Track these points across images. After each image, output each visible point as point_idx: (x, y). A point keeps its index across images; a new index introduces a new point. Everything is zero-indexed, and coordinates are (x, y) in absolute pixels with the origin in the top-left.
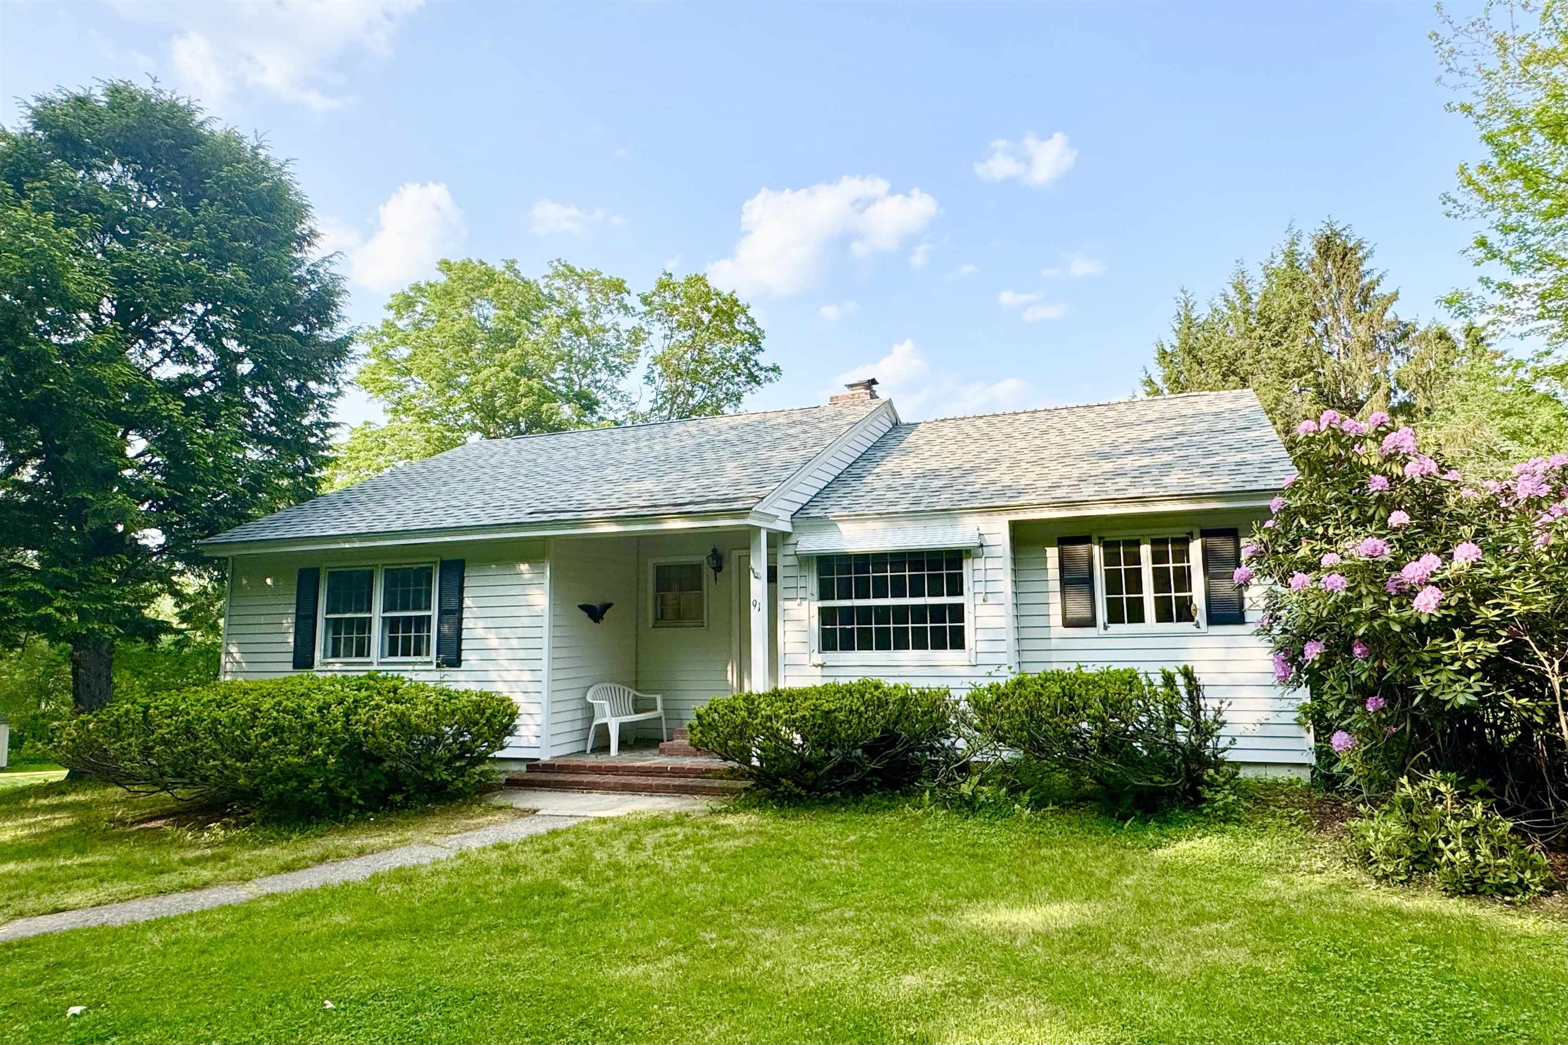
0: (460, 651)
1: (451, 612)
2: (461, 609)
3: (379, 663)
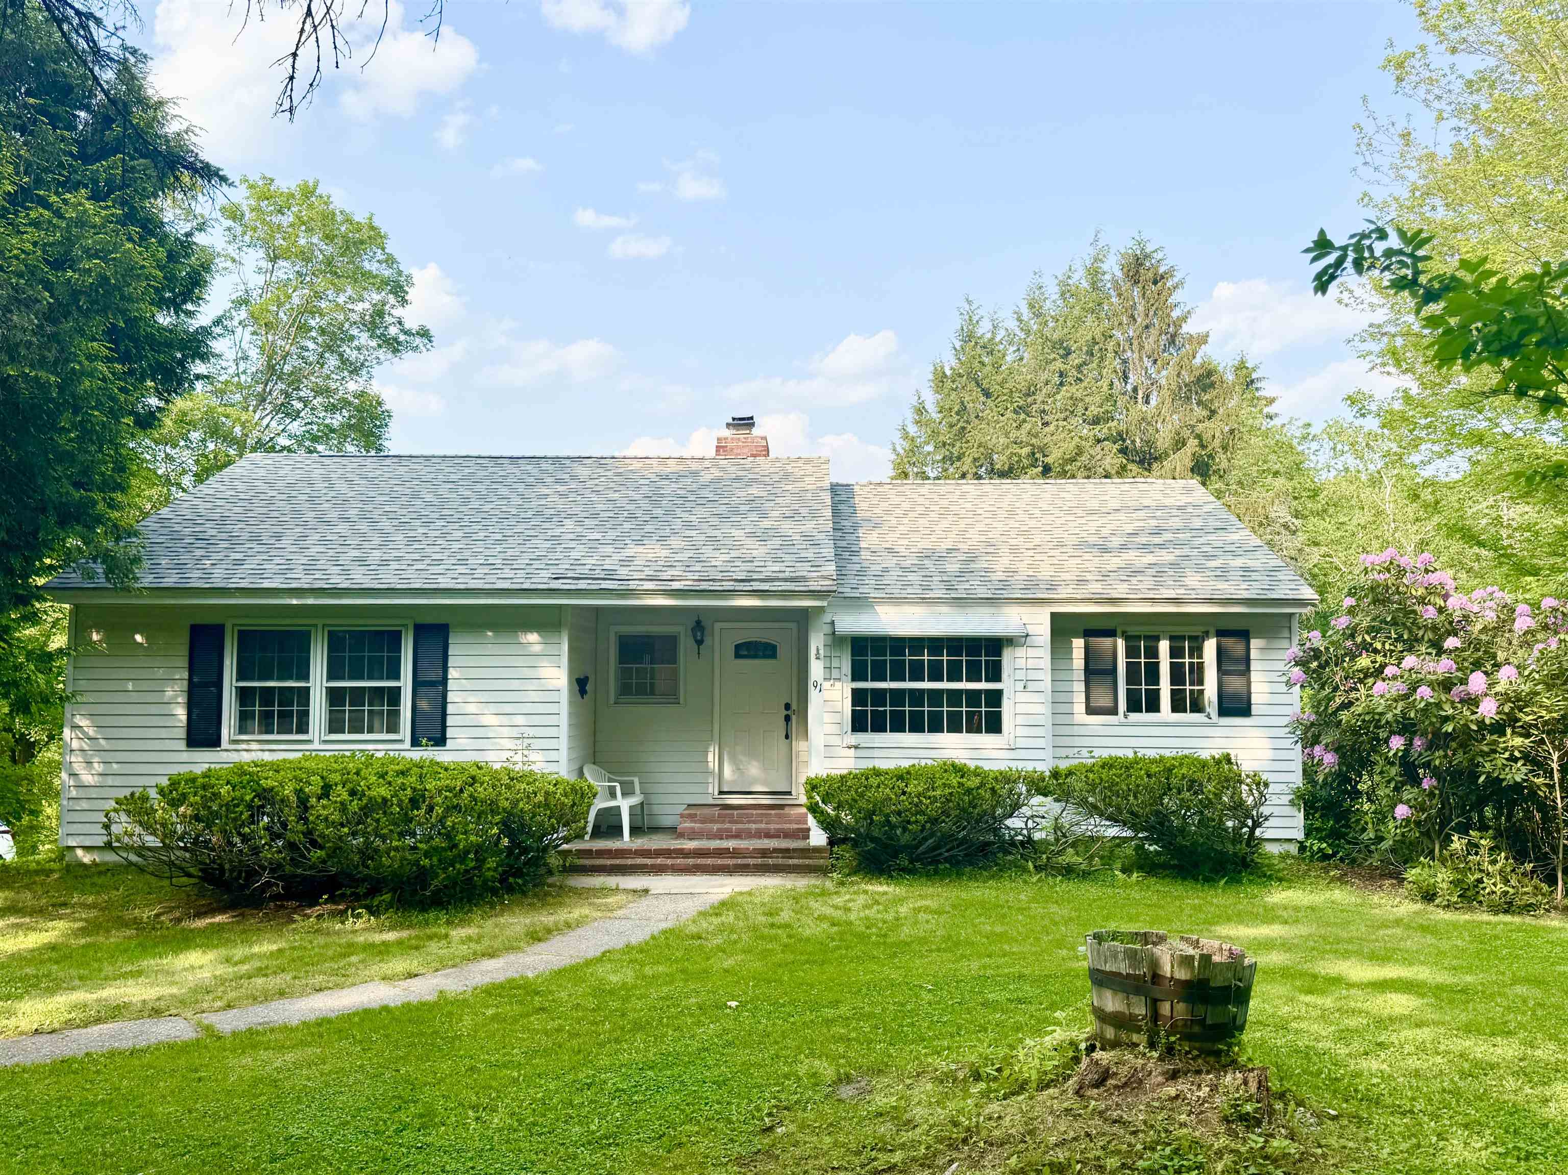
0: (444, 727)
1: (432, 684)
2: (444, 681)
3: (325, 742)
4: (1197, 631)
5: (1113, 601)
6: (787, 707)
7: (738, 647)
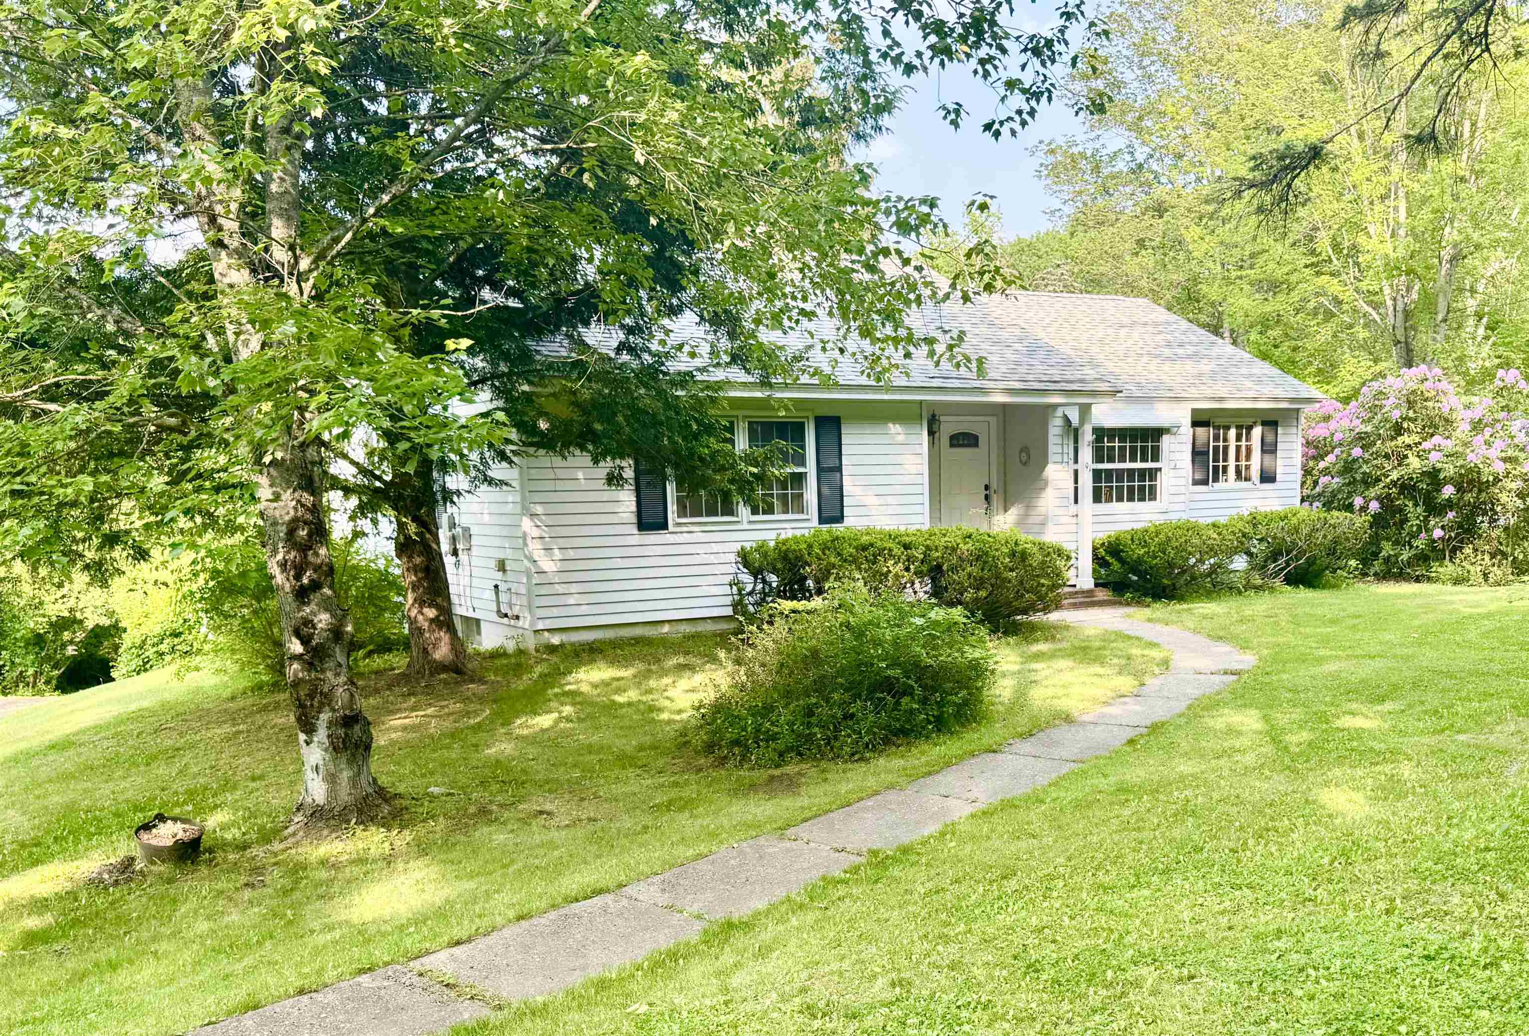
0: (842, 508)
1: (831, 470)
2: (839, 469)
3: (750, 522)
4: (1249, 422)
5: (1221, 399)
6: (987, 488)
7: (952, 438)
